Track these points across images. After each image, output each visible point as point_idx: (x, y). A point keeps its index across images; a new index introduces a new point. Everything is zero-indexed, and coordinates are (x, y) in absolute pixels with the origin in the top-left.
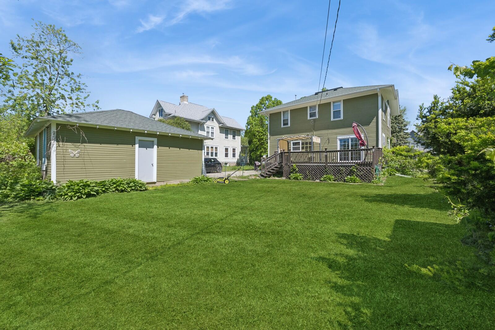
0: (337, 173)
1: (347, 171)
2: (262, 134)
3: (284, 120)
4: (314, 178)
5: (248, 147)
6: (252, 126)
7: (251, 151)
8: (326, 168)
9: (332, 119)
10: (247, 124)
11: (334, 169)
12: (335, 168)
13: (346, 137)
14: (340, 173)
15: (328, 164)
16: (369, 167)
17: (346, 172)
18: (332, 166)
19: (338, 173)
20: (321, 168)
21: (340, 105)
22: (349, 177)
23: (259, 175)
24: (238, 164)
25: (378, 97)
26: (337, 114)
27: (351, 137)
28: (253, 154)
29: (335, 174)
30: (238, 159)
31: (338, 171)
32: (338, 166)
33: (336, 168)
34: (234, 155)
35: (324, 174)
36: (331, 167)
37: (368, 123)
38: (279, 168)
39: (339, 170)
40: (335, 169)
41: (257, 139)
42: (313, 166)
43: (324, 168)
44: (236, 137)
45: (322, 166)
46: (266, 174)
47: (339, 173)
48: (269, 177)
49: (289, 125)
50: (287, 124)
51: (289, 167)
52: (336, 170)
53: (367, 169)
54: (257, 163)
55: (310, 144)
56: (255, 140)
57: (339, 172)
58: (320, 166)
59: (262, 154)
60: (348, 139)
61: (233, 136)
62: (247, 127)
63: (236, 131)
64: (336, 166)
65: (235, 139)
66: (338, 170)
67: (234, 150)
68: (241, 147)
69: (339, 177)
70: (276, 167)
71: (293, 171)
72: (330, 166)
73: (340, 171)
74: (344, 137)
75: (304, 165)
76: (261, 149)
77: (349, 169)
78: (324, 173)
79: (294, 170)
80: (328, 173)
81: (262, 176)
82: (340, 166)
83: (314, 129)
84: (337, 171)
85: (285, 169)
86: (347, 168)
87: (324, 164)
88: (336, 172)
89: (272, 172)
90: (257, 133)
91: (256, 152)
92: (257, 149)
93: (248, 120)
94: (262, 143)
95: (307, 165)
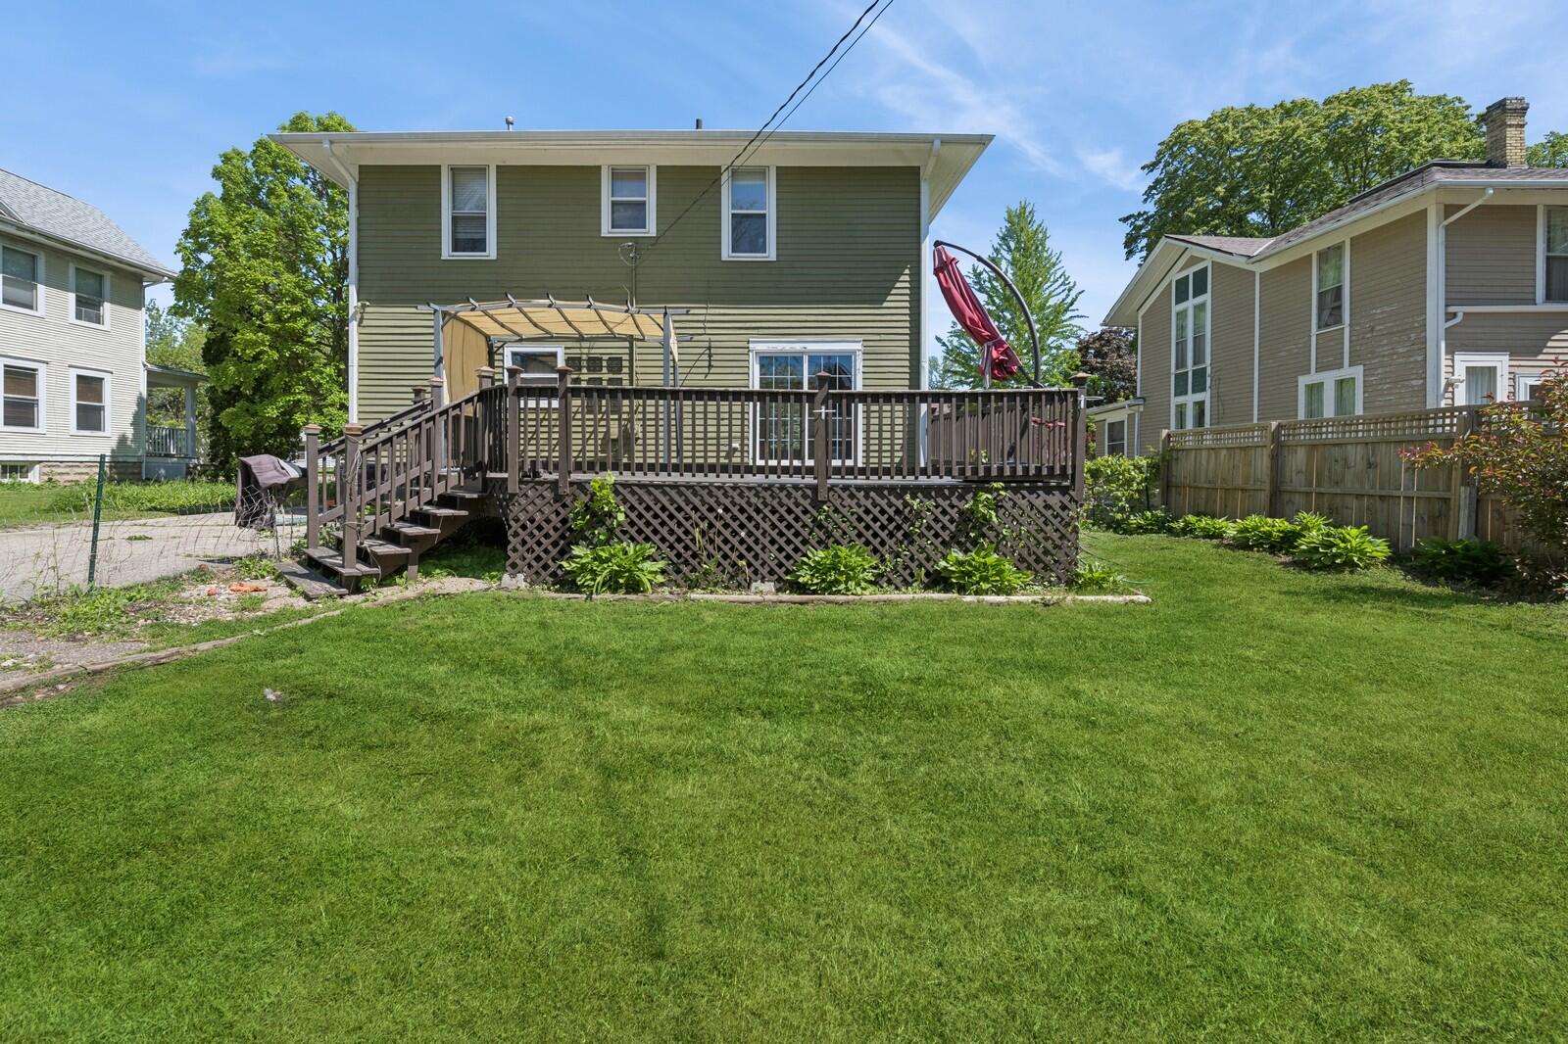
0: (884, 534)
1: (945, 520)
2: (297, 309)
3: (455, 220)
4: (740, 570)
5: (206, 379)
6: (231, 255)
7: (222, 400)
8: (817, 505)
9: (726, 253)
10: (187, 234)
11: (867, 512)
12: (875, 505)
13: (788, 347)
14: (906, 535)
15: (835, 480)
16: (1055, 499)
17: (938, 527)
18: (859, 488)
19: (891, 535)
20: (790, 503)
21: (763, 190)
22: (956, 554)
23: (290, 564)
24: (124, 469)
25: (919, 186)
26: (748, 230)
27: (811, 347)
28: (235, 417)
29: (876, 542)
30: (123, 440)
31: (890, 520)
32: (892, 489)
33: (883, 503)
34: (90, 418)
35: (805, 542)
36: (852, 496)
37: (876, 295)
38: (464, 503)
39: (898, 512)
40: (876, 511)
41: (267, 331)
42: (735, 487)
43: (806, 503)
44: (107, 308)
45: (796, 487)
46: (363, 556)
47: (899, 535)
48: (385, 581)
49: (491, 252)
50: (479, 245)
51: (558, 498)
52: (883, 512)
53: (1047, 507)
54: (269, 468)
55: (610, 370)
56: (250, 336)
57: (898, 527)
58: (782, 487)
59: (299, 418)
60: (797, 359)
61: (80, 302)
62: (190, 257)
63: (108, 275)
64: (879, 489)
65: (98, 320)
66: (891, 512)
67: (89, 386)
68: (150, 373)
69: (898, 555)
70: (446, 501)
71: (592, 526)
72: (845, 488)
73: (906, 520)
74: (780, 347)
75: (675, 486)
76: (287, 390)
77: (952, 506)
78: (805, 533)
79: (598, 518)
80: (829, 535)
81: (318, 569)
82: (905, 489)
83: (634, 293)
84: (884, 519)
85: (527, 509)
86: (945, 504)
87: (809, 480)
88: (883, 527)
89: (411, 540)
90: (262, 297)
91: (258, 407)
92: (262, 389)
93: (196, 213)
94: (296, 356)
95: (689, 487)
